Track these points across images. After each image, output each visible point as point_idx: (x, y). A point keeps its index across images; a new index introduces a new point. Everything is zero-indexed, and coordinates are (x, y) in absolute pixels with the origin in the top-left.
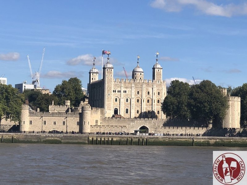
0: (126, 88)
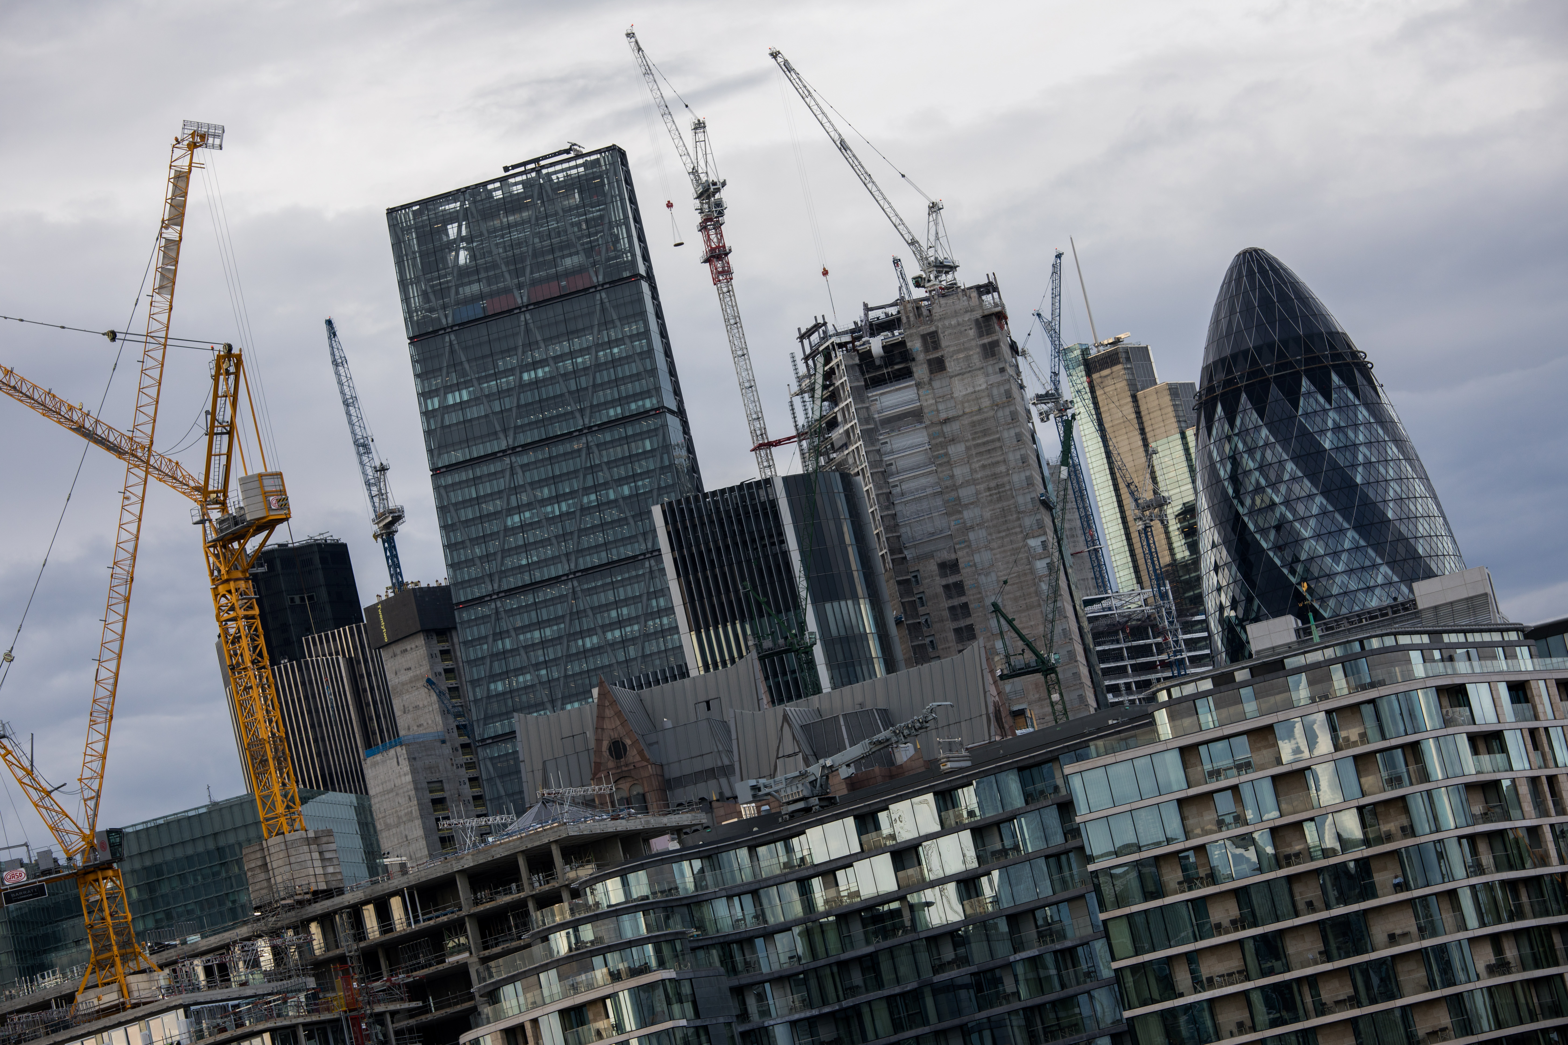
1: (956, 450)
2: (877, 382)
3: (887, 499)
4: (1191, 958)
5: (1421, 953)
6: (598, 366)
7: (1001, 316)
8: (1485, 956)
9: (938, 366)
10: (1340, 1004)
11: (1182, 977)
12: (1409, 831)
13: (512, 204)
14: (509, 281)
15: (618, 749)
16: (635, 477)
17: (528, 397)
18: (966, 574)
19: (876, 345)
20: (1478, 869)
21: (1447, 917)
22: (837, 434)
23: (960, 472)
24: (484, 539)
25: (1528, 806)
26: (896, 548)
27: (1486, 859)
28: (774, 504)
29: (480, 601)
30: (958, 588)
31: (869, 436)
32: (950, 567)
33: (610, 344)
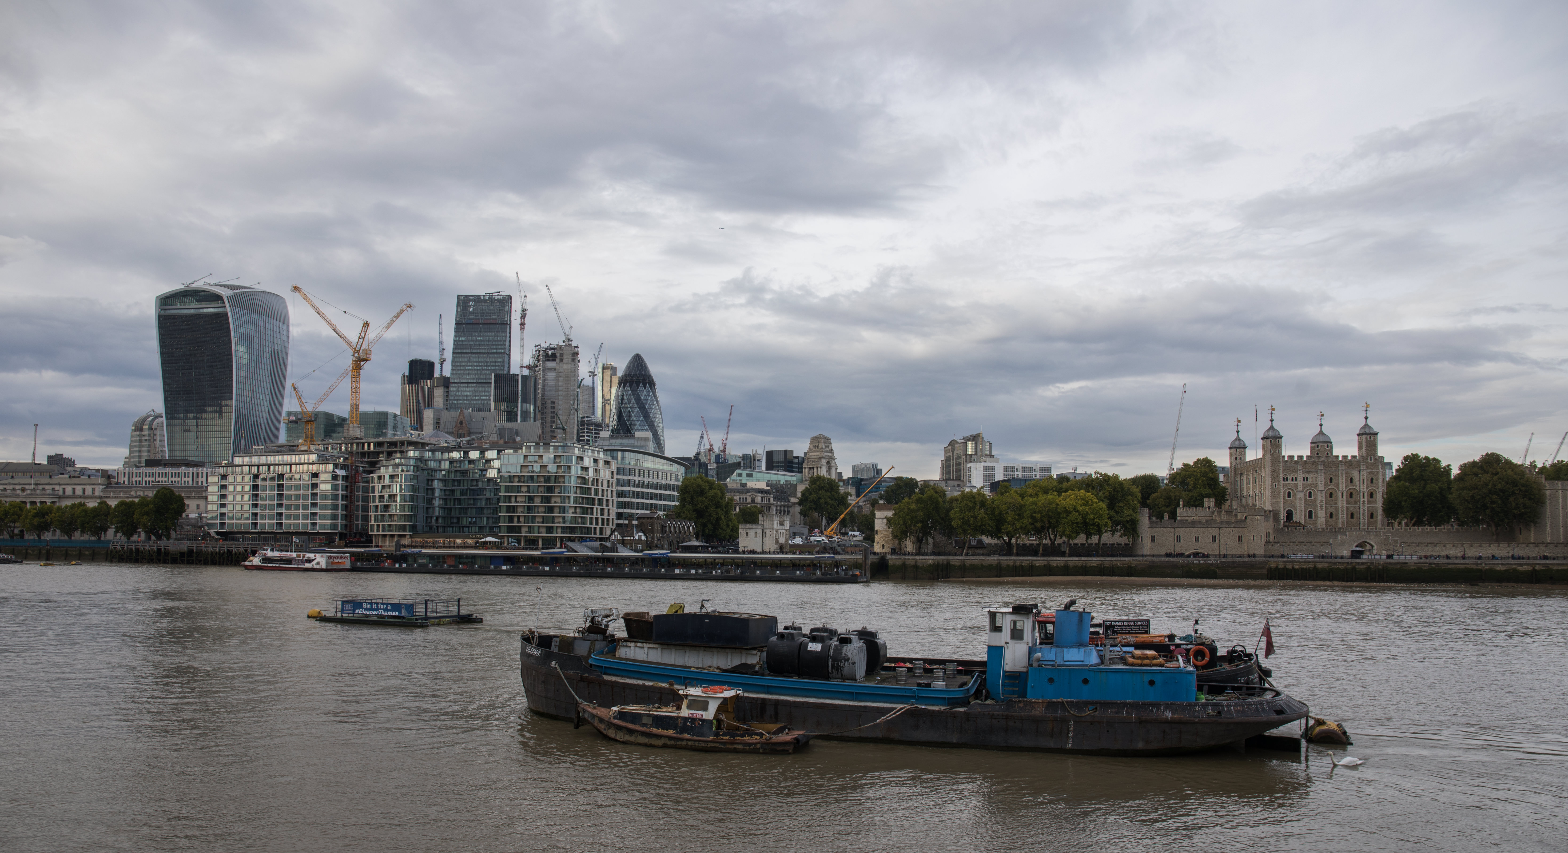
0: (1309, 472)
1: (561, 379)
2: (548, 360)
3: (544, 385)
4: (516, 497)
5: (560, 507)
6: (494, 340)
7: (578, 354)
8: (572, 510)
9: (562, 360)
10: (542, 512)
11: (513, 499)
12: (564, 482)
13: (485, 301)
14: (480, 317)
15: (461, 423)
16: (496, 366)
17: (477, 343)
18: (556, 405)
19: (550, 352)
20: (576, 493)
21: (567, 501)
22: (537, 369)
23: (560, 384)
24: (460, 370)
25: (590, 483)
26: (543, 396)
27: (578, 491)
28: (518, 380)
29: (456, 383)
30: (554, 408)
31: (544, 371)
32: (553, 403)
33: (498, 336)
